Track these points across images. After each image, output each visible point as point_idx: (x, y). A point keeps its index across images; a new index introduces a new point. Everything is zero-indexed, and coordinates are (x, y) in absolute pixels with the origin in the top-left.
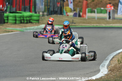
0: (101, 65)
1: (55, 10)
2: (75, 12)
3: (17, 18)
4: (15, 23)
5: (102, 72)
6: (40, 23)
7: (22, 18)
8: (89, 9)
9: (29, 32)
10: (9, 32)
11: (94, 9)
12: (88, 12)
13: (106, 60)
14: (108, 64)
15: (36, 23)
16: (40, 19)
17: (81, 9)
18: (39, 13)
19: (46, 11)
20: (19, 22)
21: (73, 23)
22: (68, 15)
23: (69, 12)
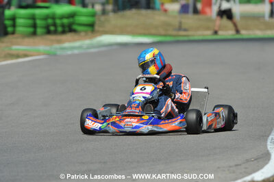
2: (183, 2)
4: (34, 34)
6: (98, 31)
7: (50, 21)
10: (18, 56)
15: (86, 32)
18: (93, 7)
19: (111, 1)
21: (180, 28)
23: (169, 2)
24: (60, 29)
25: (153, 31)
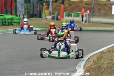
0: (77, 66)
1: (34, 13)
2: (53, 15)
7: (4, 21)
8: (67, 12)
9: (10, 33)
11: (71, 13)
12: (66, 16)
13: (82, 61)
14: (84, 65)
15: (17, 25)
16: (21, 22)
17: (59, 13)
18: (20, 16)
19: (26, 14)
20: (1, 24)
22: (46, 18)
23: (48, 16)
24: (7, 24)
25: (41, 26)
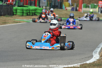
0: (94, 52)
1: (56, 5)
2: (72, 7)
3: (24, 11)
4: (23, 15)
5: (95, 58)
7: (28, 11)
8: (85, 4)
10: (17, 22)
12: (84, 7)
13: (98, 47)
14: (100, 51)
17: (78, 4)
18: (42, 7)
19: (49, 6)
20: (26, 14)
22: (66, 9)
23: (68, 7)
24: (31, 14)
